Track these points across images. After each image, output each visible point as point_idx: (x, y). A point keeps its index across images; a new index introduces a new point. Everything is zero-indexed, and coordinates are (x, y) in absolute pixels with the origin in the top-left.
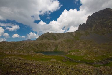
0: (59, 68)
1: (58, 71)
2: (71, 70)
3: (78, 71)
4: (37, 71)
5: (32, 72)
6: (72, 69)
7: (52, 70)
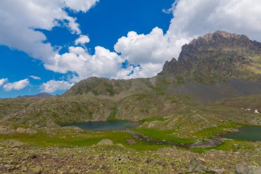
0: (120, 160)
1: (117, 169)
2: (146, 164)
3: (160, 164)
6: (148, 162)
7: (101, 166)
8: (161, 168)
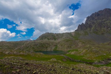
0: (60, 67)
1: (60, 71)
2: (72, 71)
3: (79, 71)
4: (38, 71)
5: (34, 72)
6: (73, 69)
7: (53, 70)
8: (79, 72)
